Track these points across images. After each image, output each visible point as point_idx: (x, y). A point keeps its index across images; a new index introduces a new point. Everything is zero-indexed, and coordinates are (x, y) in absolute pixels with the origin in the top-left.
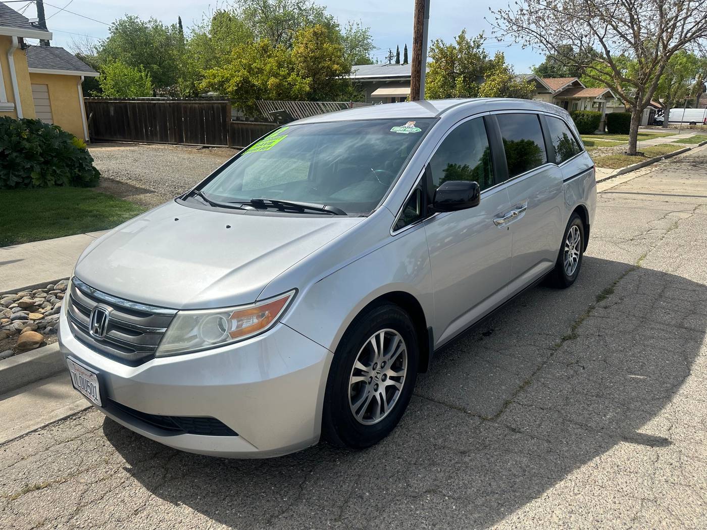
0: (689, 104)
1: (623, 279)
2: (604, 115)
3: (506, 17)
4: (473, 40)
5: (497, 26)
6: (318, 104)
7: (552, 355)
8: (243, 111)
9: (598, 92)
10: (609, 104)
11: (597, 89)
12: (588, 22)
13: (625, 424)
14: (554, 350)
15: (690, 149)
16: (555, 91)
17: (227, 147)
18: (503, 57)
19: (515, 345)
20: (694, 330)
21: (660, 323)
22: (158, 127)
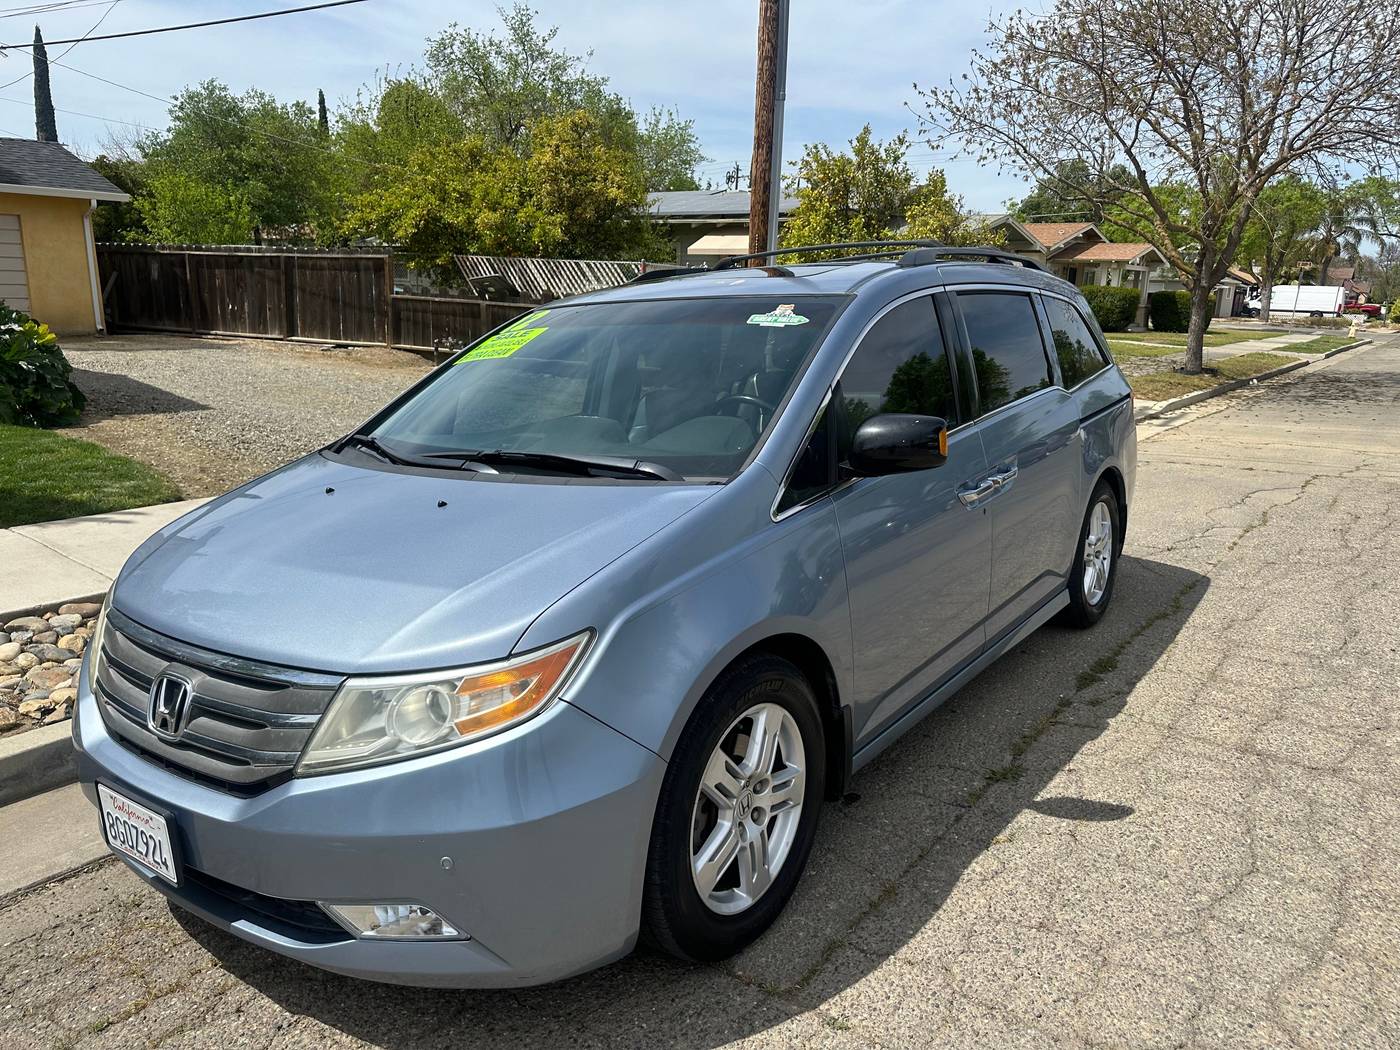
0: (1308, 279)
1: (1140, 637)
2: (1144, 298)
3: (946, 102)
4: (885, 145)
5: (931, 120)
6: (577, 264)
7: (958, 819)
8: (429, 276)
9: (1132, 252)
10: (1155, 275)
11: (1132, 245)
12: (1103, 114)
13: (1092, 1004)
14: (963, 807)
15: (1307, 363)
16: (1048, 248)
17: (385, 347)
18: (943, 182)
19: (882, 795)
20: (1275, 758)
21: (1204, 740)
22: (246, 304)
